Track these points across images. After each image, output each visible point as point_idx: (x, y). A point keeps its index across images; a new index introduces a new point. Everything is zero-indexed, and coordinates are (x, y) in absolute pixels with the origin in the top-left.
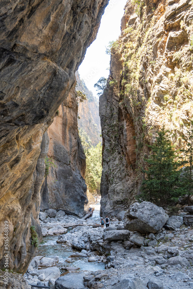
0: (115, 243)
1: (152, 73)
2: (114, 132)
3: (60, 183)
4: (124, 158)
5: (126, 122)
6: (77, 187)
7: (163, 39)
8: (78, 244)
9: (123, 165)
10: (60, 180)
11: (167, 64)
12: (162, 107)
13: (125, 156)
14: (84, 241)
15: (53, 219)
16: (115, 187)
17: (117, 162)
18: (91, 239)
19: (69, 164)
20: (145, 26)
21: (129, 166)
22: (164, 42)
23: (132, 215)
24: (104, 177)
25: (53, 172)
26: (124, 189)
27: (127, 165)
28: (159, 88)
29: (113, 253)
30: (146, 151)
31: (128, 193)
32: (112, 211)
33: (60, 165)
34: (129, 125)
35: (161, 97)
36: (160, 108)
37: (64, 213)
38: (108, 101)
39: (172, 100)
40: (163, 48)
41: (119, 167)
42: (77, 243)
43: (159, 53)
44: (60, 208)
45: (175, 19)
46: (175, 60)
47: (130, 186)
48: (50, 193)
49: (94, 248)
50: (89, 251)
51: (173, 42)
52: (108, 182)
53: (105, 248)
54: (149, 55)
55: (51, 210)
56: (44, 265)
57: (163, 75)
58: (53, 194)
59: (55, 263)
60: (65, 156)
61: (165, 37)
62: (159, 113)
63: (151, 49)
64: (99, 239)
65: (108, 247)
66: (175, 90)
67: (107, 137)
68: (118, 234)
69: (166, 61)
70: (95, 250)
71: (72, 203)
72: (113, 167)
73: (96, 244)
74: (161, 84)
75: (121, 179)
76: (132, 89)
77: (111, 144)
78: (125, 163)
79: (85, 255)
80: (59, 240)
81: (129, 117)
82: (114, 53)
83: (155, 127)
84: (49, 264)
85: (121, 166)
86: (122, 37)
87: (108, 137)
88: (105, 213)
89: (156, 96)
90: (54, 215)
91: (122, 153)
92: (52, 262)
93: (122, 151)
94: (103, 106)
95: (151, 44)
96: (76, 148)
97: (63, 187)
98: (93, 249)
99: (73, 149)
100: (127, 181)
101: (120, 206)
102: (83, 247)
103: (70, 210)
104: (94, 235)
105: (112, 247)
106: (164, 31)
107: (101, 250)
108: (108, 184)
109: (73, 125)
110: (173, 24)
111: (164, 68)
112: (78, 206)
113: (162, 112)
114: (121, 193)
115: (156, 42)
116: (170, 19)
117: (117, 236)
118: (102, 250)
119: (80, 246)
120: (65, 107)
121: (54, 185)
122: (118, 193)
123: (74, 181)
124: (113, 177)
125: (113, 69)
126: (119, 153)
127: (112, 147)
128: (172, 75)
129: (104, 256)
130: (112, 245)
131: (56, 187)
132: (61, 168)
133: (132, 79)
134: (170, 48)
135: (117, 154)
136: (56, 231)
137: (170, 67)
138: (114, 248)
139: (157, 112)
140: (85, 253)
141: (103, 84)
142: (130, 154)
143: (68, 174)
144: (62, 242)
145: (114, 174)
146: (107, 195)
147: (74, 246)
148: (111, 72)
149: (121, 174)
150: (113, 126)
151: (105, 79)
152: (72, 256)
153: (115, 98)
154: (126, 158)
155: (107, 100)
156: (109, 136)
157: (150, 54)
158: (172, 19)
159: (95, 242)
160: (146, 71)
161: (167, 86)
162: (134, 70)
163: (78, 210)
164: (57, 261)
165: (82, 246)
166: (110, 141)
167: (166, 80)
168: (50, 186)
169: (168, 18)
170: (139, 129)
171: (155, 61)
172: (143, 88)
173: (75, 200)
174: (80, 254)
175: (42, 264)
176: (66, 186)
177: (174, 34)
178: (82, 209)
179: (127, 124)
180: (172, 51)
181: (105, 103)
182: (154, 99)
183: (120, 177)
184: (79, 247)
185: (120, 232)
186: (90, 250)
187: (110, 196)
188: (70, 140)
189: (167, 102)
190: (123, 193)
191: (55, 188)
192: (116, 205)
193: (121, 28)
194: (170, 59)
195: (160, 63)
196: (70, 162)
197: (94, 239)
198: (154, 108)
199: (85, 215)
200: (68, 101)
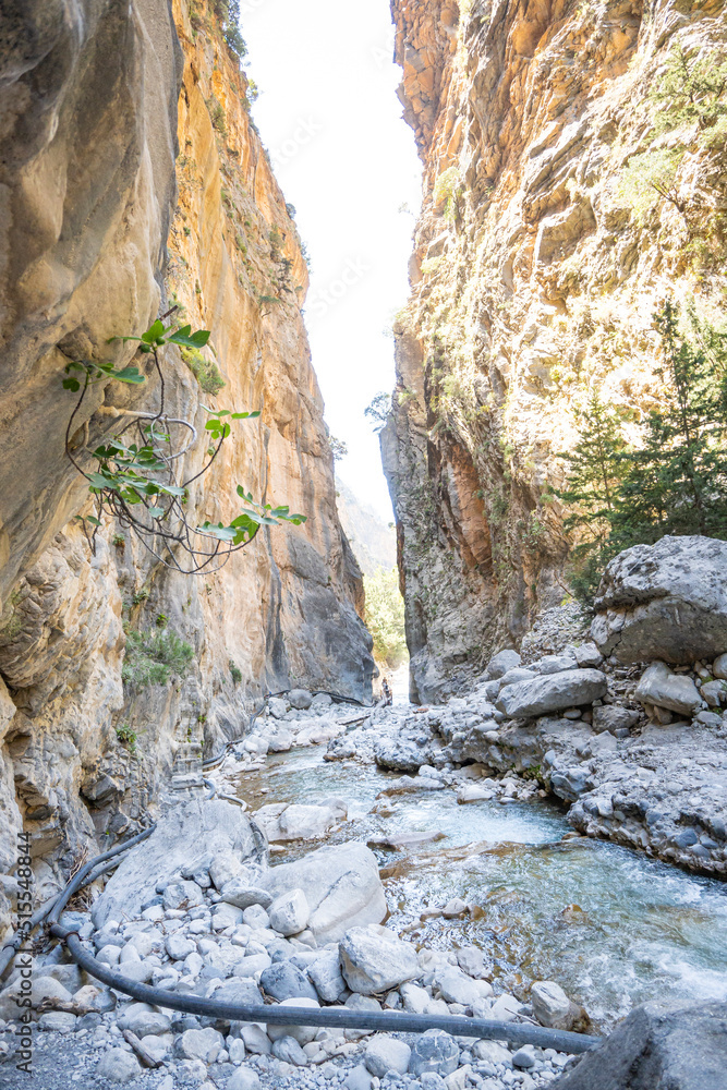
0: (557, 722)
1: (507, 331)
2: (422, 504)
3: (311, 629)
4: (456, 553)
5: (453, 467)
6: (351, 637)
7: (525, 245)
8: (398, 752)
9: (457, 570)
10: (311, 621)
11: (546, 296)
12: (548, 398)
13: (458, 549)
14: (414, 740)
15: (304, 711)
16: (444, 623)
17: (439, 567)
18: (447, 727)
19: (329, 584)
20: (472, 237)
21: (472, 570)
22: (529, 251)
23: (638, 587)
24: (413, 609)
25: (294, 604)
26: (467, 623)
27: (466, 568)
28: (532, 354)
29: (562, 757)
30: (520, 513)
31: (478, 633)
32: (443, 681)
33: (307, 587)
34: (460, 473)
35: (542, 375)
36: (544, 402)
37: (329, 698)
38: (399, 440)
39: (573, 375)
40: (529, 266)
41: (446, 577)
42: (393, 751)
43: (517, 279)
44: (319, 689)
45: (553, 183)
46: (567, 280)
47: (479, 615)
48: (292, 653)
49: (461, 755)
50: (446, 770)
51: (552, 241)
52: (424, 618)
53: (512, 748)
54: (493, 291)
55: (296, 693)
56: (293, 834)
57: (538, 325)
58: (298, 655)
59: (334, 822)
60: (318, 565)
61: (528, 237)
62: (542, 413)
63: (497, 276)
64: (477, 721)
65: (529, 740)
66: (578, 347)
67: (407, 517)
68: (567, 685)
69: (541, 290)
70: (468, 762)
71: (346, 674)
72: (431, 581)
73: (472, 741)
74: (537, 345)
75: (455, 603)
76: (458, 385)
77: (419, 532)
78: (460, 566)
79: (436, 784)
80: (331, 753)
81: (458, 453)
82: (402, 334)
83: (539, 445)
84: (313, 828)
85: (452, 573)
86: (414, 299)
87: (410, 518)
88: (426, 689)
89: (527, 373)
90: (305, 704)
91: (448, 545)
92: (325, 819)
93: (450, 539)
94: (390, 451)
95: (495, 265)
96: (339, 548)
97: (320, 638)
98: (458, 759)
99: (332, 550)
100: (471, 606)
101: (461, 666)
102: (416, 760)
103: (342, 691)
104: (454, 714)
105: (548, 739)
106: (524, 225)
107: (497, 756)
108: (423, 622)
109: (326, 495)
110: (547, 199)
111: (539, 308)
112: (359, 680)
113: (549, 408)
114: (461, 637)
115: (507, 259)
116: (537, 190)
117: (560, 694)
118: (503, 758)
119: (405, 757)
120: (304, 455)
121: (299, 633)
122: (452, 637)
123: (343, 623)
124: (435, 603)
125: (404, 368)
126: (442, 547)
127: (423, 537)
128: (563, 318)
129: (514, 775)
130: (543, 730)
131: (303, 638)
132: (312, 594)
133: (455, 364)
134: (548, 256)
135: (437, 549)
136: (316, 735)
137: (554, 303)
138: (556, 741)
139: (537, 411)
140: (435, 776)
141: (386, 407)
142: (472, 540)
143: (329, 607)
144: (340, 758)
145: (435, 595)
146: (425, 647)
147: (383, 761)
148: (399, 375)
149: (453, 592)
150: (418, 491)
151: (387, 396)
152: (390, 793)
153: (416, 429)
154: (461, 553)
155: (398, 437)
156: (412, 516)
157: (496, 289)
158: (544, 186)
159: (464, 734)
160: (489, 333)
161: (554, 348)
162: (458, 343)
163: (361, 691)
164: (340, 813)
165: (412, 757)
166: (416, 525)
167: (548, 333)
168: (289, 635)
169: (533, 189)
170: (491, 471)
171: (512, 301)
172: (486, 374)
173: (352, 667)
174: (417, 781)
175: (286, 831)
176: (328, 634)
177: (555, 220)
178: (369, 690)
179: (456, 471)
180: (554, 263)
181: (393, 445)
182: (524, 382)
183: (452, 598)
184: (403, 760)
185: (571, 678)
186: (447, 764)
187: (434, 648)
188: (325, 530)
189: (560, 383)
190: (465, 634)
191: (300, 641)
192: (451, 665)
193: (410, 281)
194: (551, 283)
195: (525, 301)
196: (329, 579)
197: (457, 725)
198: (525, 404)
199: (376, 702)
200: (310, 440)
